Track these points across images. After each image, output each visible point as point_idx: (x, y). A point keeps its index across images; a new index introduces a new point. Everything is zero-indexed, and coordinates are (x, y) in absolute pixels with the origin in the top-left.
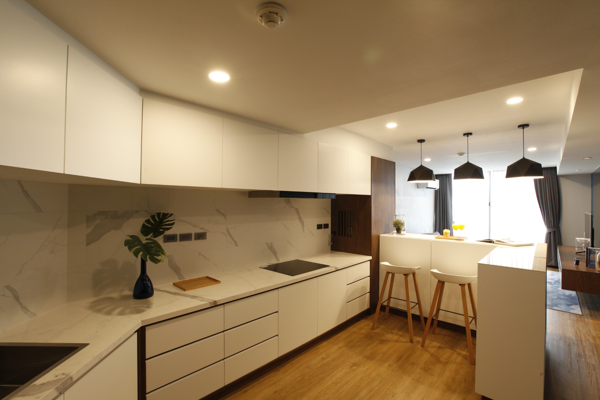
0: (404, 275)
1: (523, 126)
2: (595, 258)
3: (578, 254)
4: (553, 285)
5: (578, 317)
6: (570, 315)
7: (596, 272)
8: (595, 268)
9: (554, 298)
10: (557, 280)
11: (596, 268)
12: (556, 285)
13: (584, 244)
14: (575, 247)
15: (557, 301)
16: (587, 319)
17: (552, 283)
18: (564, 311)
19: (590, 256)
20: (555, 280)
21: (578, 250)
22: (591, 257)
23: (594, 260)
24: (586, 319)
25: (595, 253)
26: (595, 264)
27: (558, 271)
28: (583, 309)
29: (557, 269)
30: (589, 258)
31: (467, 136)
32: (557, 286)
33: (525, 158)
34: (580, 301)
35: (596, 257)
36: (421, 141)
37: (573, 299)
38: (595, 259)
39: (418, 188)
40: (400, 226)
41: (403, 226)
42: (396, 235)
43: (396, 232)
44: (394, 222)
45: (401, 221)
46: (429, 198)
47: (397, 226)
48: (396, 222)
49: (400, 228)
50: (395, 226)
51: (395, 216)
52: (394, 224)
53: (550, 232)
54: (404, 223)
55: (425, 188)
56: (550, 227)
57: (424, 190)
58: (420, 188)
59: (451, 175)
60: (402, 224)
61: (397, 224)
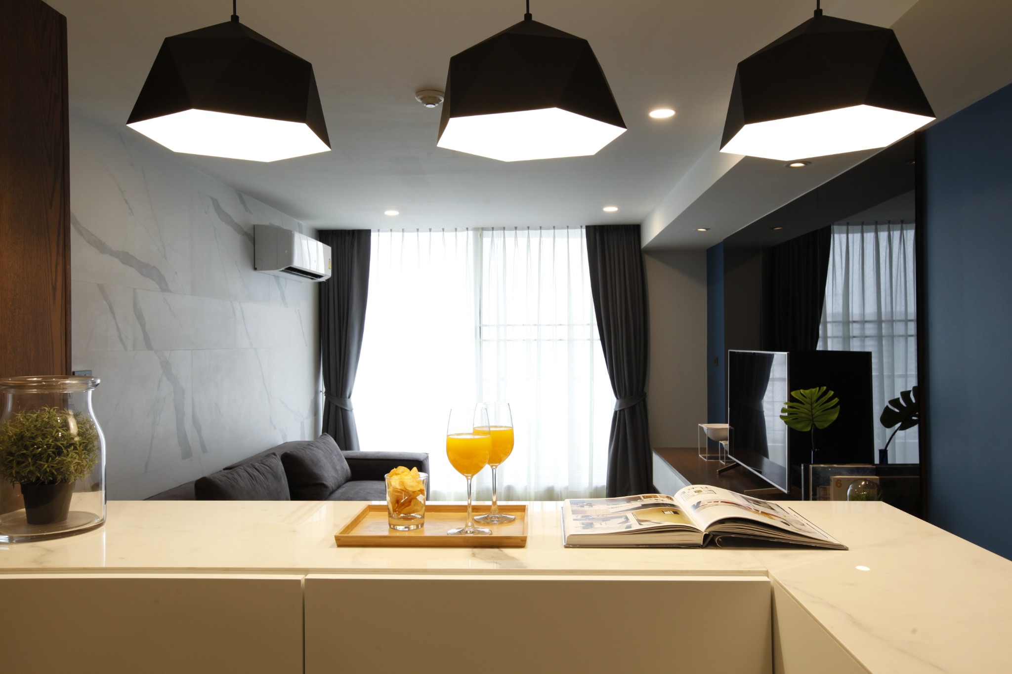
25: (827, 481)
39: (255, 269)
40: (58, 470)
41: (78, 464)
42: (11, 540)
43: (24, 510)
44: (10, 438)
45: (65, 426)
46: (299, 311)
47: (31, 468)
48: (21, 437)
49: (59, 477)
50: (17, 473)
51: (12, 391)
52: (11, 454)
53: (623, 410)
54: (88, 442)
55: (283, 271)
56: (623, 395)
57: (277, 277)
58: (261, 270)
59: (368, 233)
60: (75, 448)
61: (28, 452)
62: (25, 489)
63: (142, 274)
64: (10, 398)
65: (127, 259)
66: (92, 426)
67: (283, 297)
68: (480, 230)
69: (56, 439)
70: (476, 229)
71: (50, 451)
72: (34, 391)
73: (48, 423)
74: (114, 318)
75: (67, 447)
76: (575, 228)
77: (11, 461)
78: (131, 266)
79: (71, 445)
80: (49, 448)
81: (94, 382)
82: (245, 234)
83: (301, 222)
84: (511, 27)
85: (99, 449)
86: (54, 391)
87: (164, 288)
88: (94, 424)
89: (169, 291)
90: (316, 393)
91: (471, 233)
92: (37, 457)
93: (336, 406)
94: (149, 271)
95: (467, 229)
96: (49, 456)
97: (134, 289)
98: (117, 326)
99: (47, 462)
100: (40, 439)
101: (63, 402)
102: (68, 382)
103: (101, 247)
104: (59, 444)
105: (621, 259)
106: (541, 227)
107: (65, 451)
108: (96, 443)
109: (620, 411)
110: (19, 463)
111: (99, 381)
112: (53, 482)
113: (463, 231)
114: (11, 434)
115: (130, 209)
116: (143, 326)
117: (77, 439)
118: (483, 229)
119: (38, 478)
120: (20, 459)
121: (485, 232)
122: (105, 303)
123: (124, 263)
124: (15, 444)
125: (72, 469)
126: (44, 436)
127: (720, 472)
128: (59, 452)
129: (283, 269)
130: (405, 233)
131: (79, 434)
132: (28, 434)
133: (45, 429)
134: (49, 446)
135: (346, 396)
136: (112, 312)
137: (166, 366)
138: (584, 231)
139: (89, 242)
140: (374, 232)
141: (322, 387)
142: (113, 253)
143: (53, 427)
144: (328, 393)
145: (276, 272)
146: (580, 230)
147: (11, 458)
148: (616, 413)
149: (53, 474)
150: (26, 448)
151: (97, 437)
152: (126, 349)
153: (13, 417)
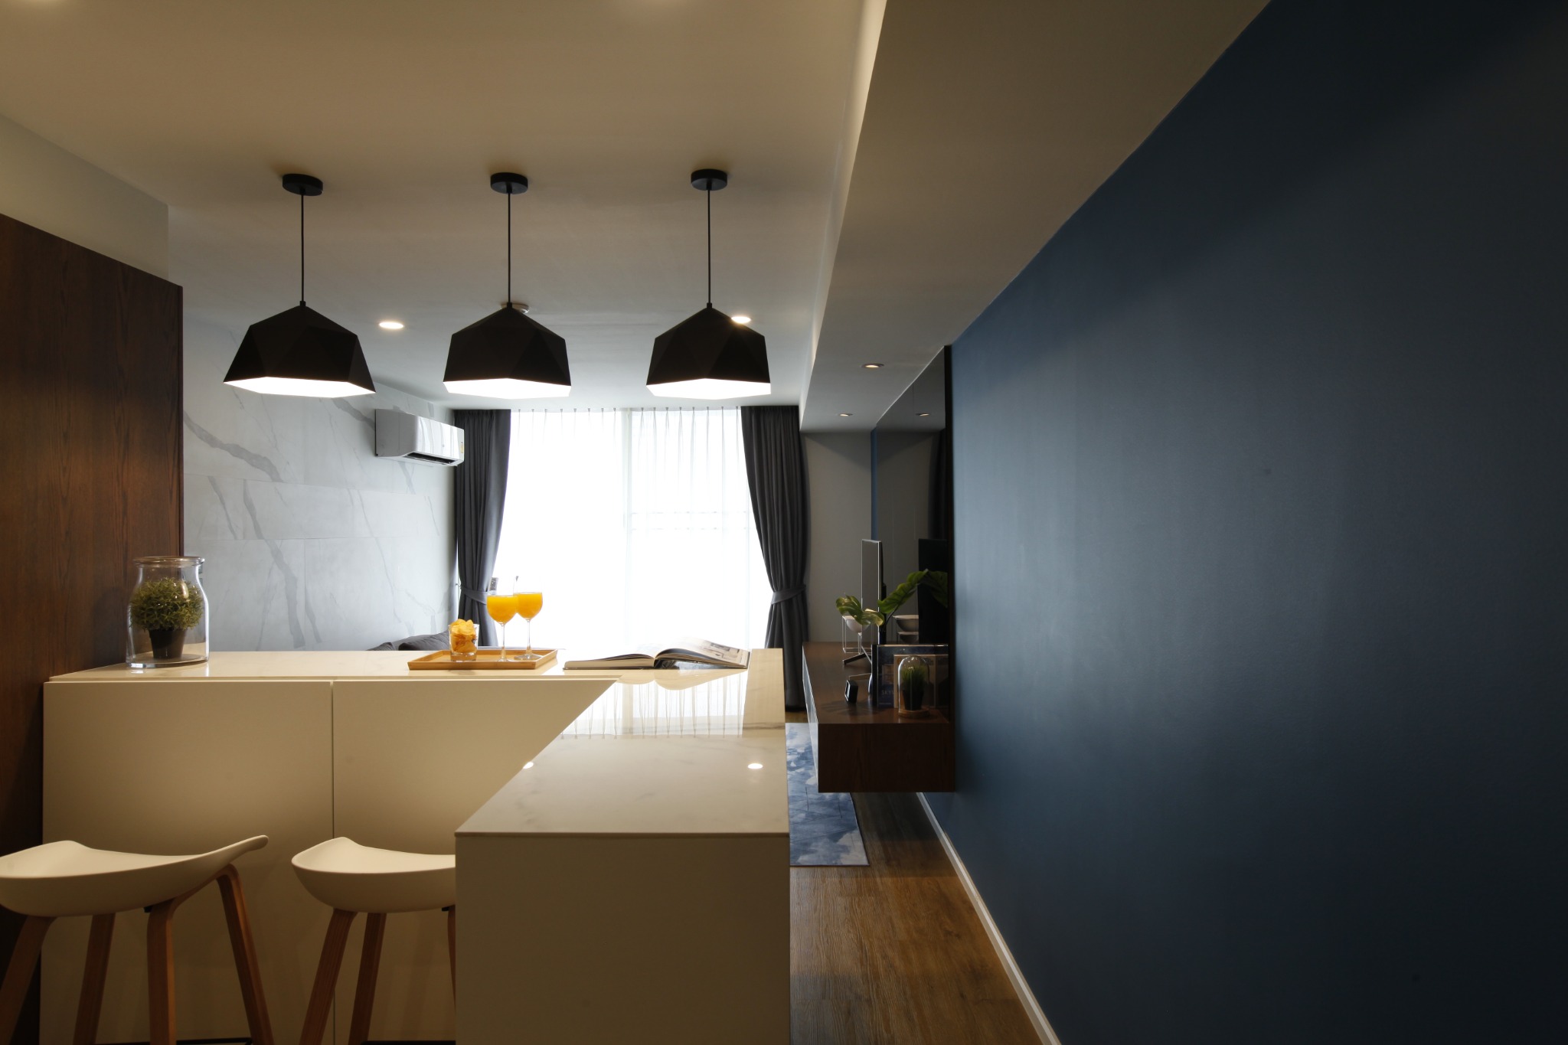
0: (148, 909)
1: (710, 178)
2: (891, 676)
3: (851, 666)
4: (793, 773)
5: (859, 879)
6: (841, 876)
7: (895, 722)
8: (892, 707)
9: (799, 820)
10: (801, 750)
11: (895, 706)
12: (802, 770)
13: (860, 634)
14: (839, 644)
15: (806, 827)
16: (881, 876)
17: (793, 765)
18: (825, 863)
19: (880, 672)
20: (799, 753)
21: (847, 651)
22: (883, 673)
23: (891, 683)
24: (878, 880)
25: (891, 660)
26: (892, 695)
27: (805, 720)
28: (867, 843)
29: (801, 715)
30: (880, 677)
31: (504, 186)
32: (803, 774)
33: (714, 307)
34: (860, 814)
35: (895, 671)
36: (302, 184)
37: (843, 812)
38: (892, 680)
39: (376, 455)
40: (175, 620)
41: (189, 617)
42: (144, 667)
43: (152, 652)
44: (142, 598)
45: (180, 590)
46: (429, 497)
47: (157, 618)
48: (150, 598)
49: (176, 627)
50: (147, 622)
51: (143, 566)
52: (143, 609)
53: (779, 603)
54: (195, 603)
55: (406, 457)
56: (779, 588)
57: (402, 463)
58: (382, 456)
59: (507, 413)
60: (187, 606)
61: (155, 608)
62: (152, 634)
63: (253, 465)
64: (141, 570)
65: (237, 451)
66: (199, 592)
67: (410, 483)
68: (629, 410)
69: (174, 599)
70: (624, 410)
71: (170, 607)
72: (158, 566)
73: (167, 588)
74: (225, 508)
75: (182, 605)
76: (730, 409)
77: (143, 614)
78: (242, 458)
79: (184, 604)
80: (168, 605)
81: (200, 561)
82: (365, 419)
83: (431, 402)
84: (490, 316)
85: (204, 608)
86: (172, 566)
87: (275, 476)
88: (200, 591)
89: (280, 480)
90: (451, 586)
91: (619, 414)
92: (161, 611)
93: (472, 600)
94: (257, 461)
95: (615, 409)
96: (169, 611)
97: (245, 480)
98: (227, 515)
99: (167, 615)
100: (162, 599)
101: (178, 574)
102: (181, 560)
103: (212, 441)
104: (175, 602)
105: (778, 442)
106: (693, 408)
107: (180, 607)
108: (201, 604)
109: (776, 604)
110: (148, 615)
111: (203, 560)
112: (171, 629)
113: (610, 411)
114: (142, 595)
115: (241, 403)
116: (253, 516)
117: (188, 601)
118: (632, 409)
119: (161, 626)
120: (149, 613)
121: (634, 413)
122: (215, 494)
123: (233, 455)
124: (145, 602)
125: (185, 620)
126: (165, 597)
127: (846, 662)
128: (175, 608)
129: (406, 455)
130: (548, 413)
131: (190, 597)
132: (154, 596)
133: (166, 593)
134: (168, 603)
135: (483, 589)
136: (223, 503)
137: (277, 555)
138: (740, 411)
139: (200, 438)
140: (515, 411)
141: (457, 580)
142: (223, 446)
143: (171, 591)
144: (464, 586)
145: (400, 458)
146: (735, 410)
147: (143, 611)
148: (772, 606)
149: (171, 624)
150: (153, 605)
151: (202, 600)
152: (236, 538)
153: (143, 584)
